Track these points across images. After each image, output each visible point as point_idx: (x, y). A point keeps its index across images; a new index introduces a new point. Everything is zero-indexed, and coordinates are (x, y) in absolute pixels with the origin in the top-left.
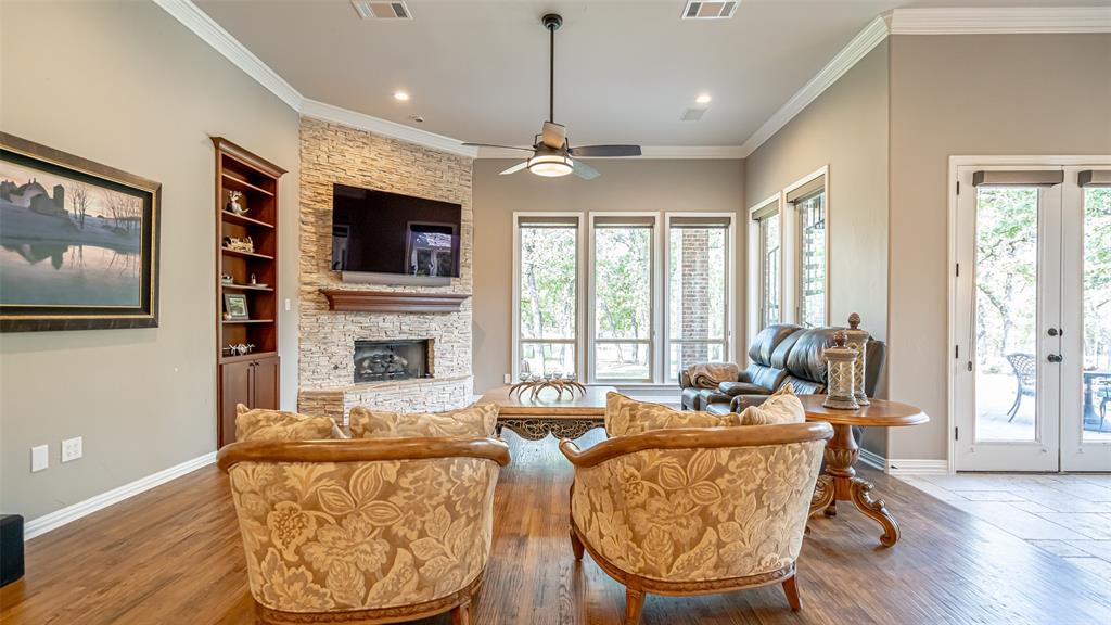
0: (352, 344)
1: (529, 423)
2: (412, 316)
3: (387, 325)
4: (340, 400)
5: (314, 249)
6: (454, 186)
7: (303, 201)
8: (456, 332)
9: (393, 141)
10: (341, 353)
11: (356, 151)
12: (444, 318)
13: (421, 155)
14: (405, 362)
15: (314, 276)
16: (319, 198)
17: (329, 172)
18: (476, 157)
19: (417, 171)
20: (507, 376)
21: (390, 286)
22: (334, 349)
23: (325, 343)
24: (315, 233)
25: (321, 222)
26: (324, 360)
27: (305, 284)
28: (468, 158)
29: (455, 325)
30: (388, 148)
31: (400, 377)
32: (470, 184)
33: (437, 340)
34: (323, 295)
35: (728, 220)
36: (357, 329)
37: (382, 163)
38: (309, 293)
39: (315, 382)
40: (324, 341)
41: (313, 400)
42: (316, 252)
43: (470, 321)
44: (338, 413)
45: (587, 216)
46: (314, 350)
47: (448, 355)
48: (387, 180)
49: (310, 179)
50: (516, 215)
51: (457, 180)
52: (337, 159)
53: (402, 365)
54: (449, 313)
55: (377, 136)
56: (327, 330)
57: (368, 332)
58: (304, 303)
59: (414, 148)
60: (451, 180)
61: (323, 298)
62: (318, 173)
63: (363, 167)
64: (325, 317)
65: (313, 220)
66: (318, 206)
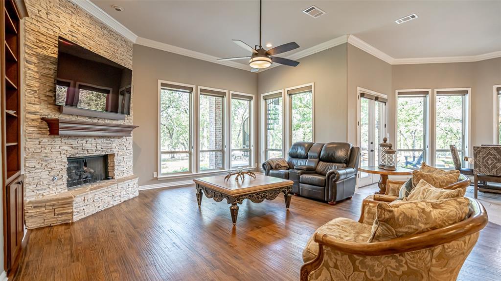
0: (66, 160)
1: (257, 194)
2: (103, 139)
3: (88, 145)
4: (70, 203)
5: (37, 85)
6: (124, 57)
7: (27, 43)
8: (125, 149)
9: (91, 17)
10: (58, 167)
11: (67, 16)
12: (120, 140)
13: (107, 33)
14: (92, 171)
15: (37, 107)
16: (40, 45)
17: (48, 26)
18: (135, 43)
19: (105, 43)
20: (155, 174)
21: (90, 118)
22: (53, 165)
23: (46, 161)
24: (37, 72)
25: (42, 64)
26: (44, 174)
27: (30, 113)
28: (131, 42)
29: (125, 145)
30: (88, 21)
31: (90, 181)
32: (131, 58)
33: (116, 154)
34: (44, 122)
35: (252, 98)
36: (69, 149)
37: (84, 30)
38: (33, 120)
39: (38, 193)
40: (45, 159)
41: (41, 207)
42: (38, 87)
43: (131, 142)
44: (68, 213)
45: (197, 87)
46: (37, 167)
47: (121, 164)
48: (87, 43)
49: (33, 27)
50: (160, 82)
51: (125, 54)
52: (53, 17)
53: (90, 173)
54: (122, 137)
55: (81, 10)
56: (47, 150)
57: (76, 151)
58: (28, 128)
59: (104, 27)
60: (122, 53)
61: (45, 125)
62: (39, 24)
63: (72, 29)
64: (46, 140)
65: (36, 61)
66: (39, 51)
